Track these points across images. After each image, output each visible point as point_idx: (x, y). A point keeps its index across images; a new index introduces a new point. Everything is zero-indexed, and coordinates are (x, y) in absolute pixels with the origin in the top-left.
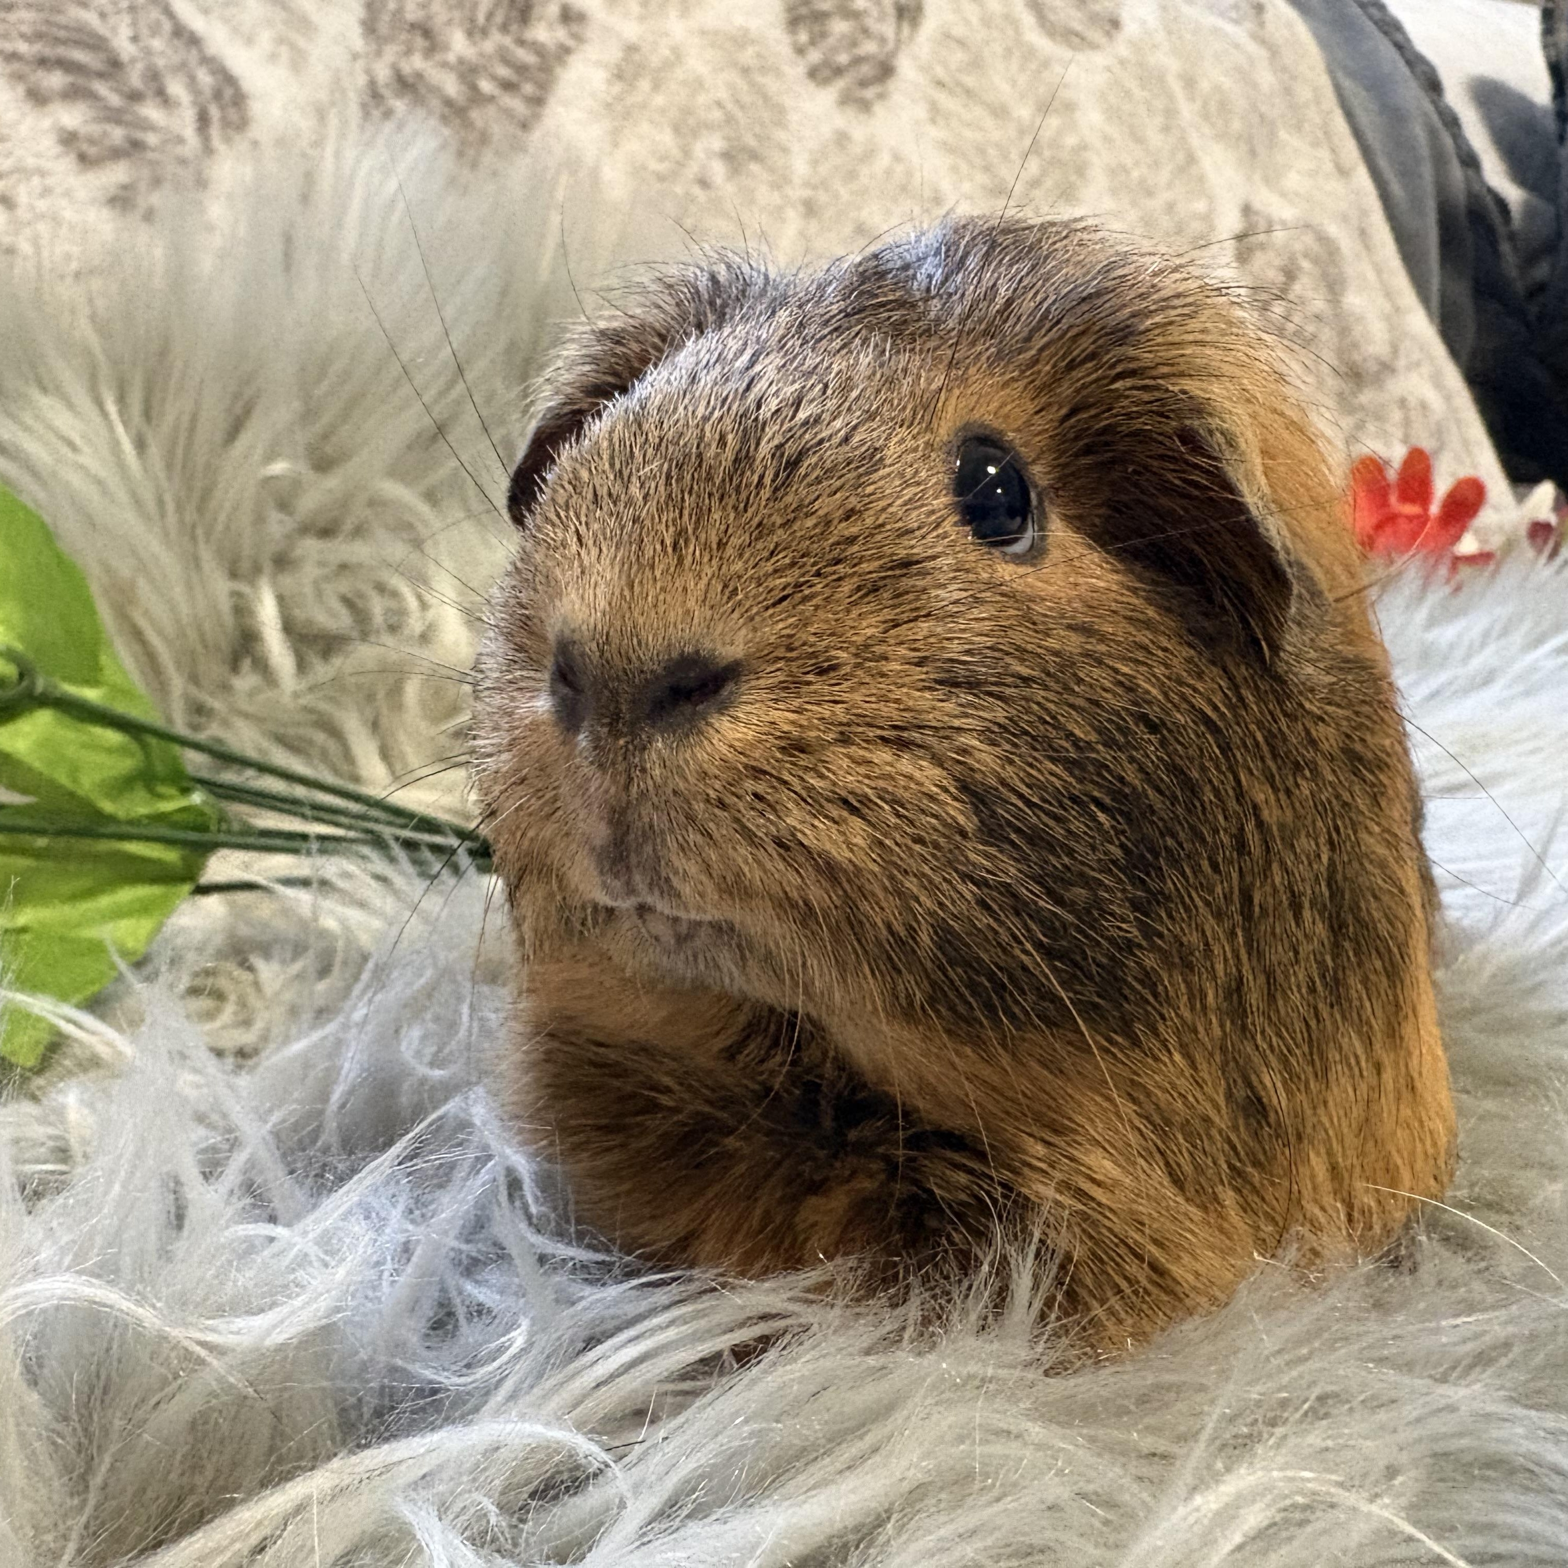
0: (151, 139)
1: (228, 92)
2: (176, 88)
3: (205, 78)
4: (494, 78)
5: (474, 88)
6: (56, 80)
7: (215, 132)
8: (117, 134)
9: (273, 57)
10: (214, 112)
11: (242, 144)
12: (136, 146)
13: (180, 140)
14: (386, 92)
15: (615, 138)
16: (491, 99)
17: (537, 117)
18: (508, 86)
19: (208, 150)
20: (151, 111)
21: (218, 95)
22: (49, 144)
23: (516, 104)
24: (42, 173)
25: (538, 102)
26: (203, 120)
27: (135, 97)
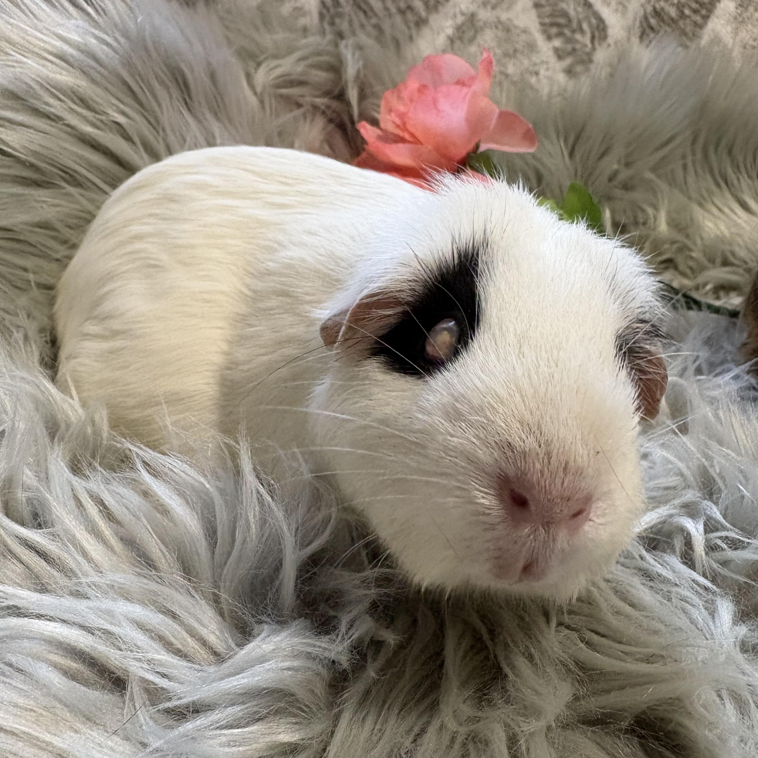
0: (578, 46)
1: (601, 26)
2: (585, 26)
3: (594, 21)
4: (690, 7)
5: (682, 12)
6: (554, 30)
7: (596, 42)
8: (569, 47)
9: (617, 10)
10: (597, 34)
11: (605, 45)
12: (574, 50)
13: (586, 46)
14: (649, 17)
15: (736, 31)
16: (689, 17)
17: (705, 23)
18: (695, 11)
19: (594, 49)
20: (578, 36)
21: (598, 27)
22: (551, 53)
23: (698, 18)
24: (547, 63)
25: (706, 18)
26: (593, 38)
27: (574, 31)
